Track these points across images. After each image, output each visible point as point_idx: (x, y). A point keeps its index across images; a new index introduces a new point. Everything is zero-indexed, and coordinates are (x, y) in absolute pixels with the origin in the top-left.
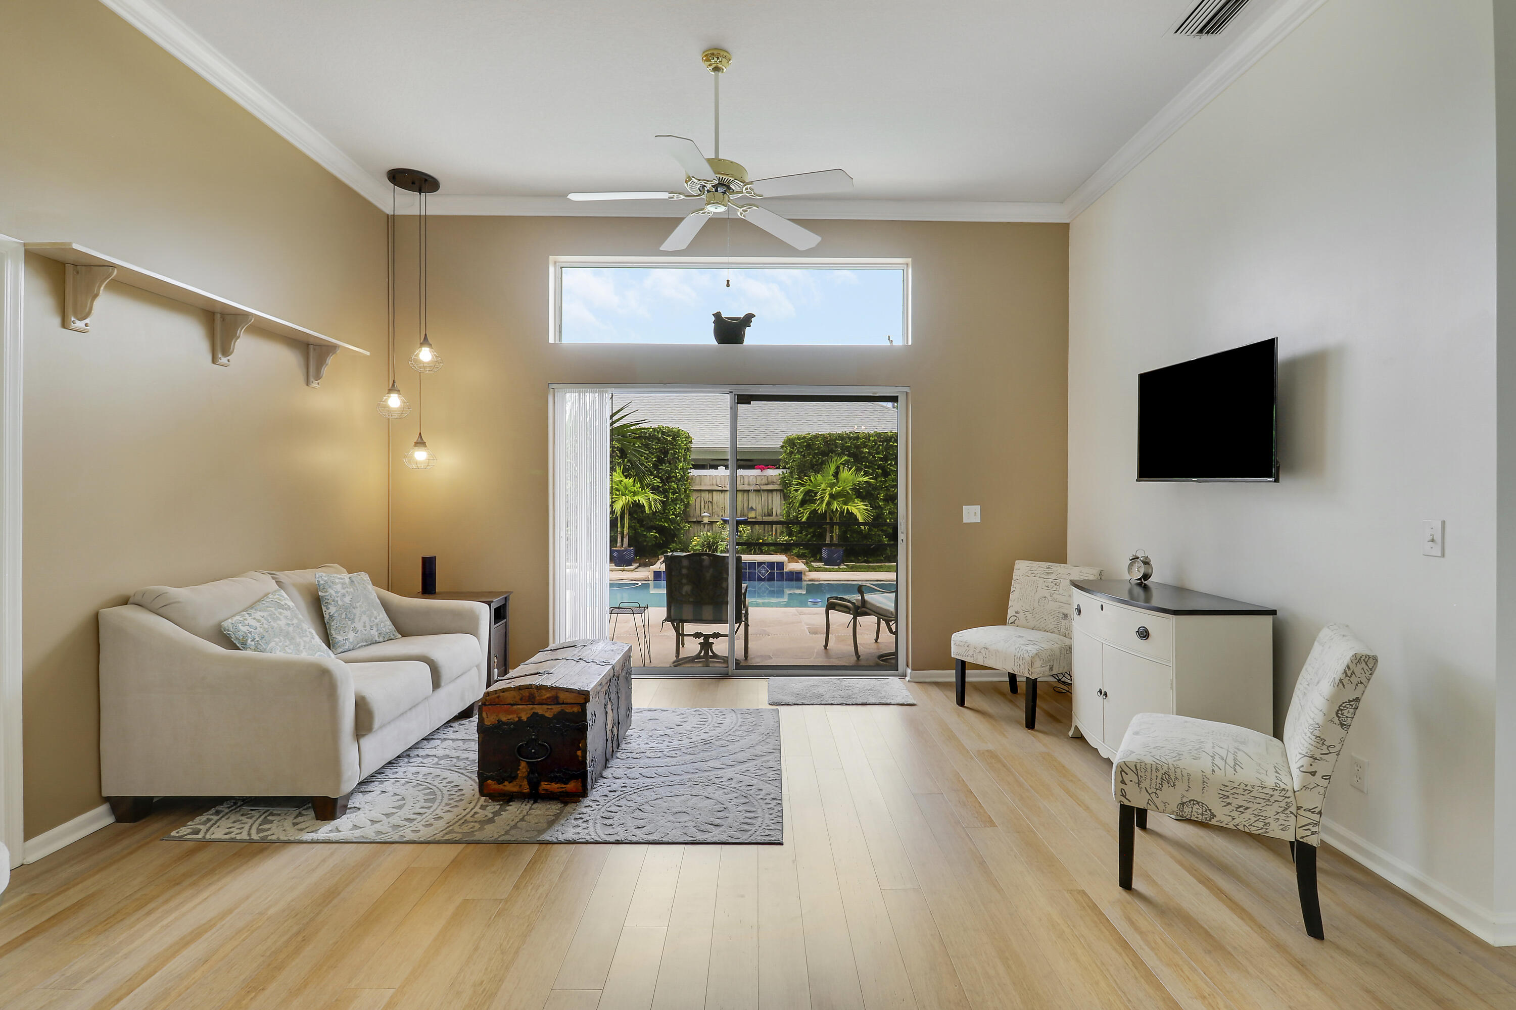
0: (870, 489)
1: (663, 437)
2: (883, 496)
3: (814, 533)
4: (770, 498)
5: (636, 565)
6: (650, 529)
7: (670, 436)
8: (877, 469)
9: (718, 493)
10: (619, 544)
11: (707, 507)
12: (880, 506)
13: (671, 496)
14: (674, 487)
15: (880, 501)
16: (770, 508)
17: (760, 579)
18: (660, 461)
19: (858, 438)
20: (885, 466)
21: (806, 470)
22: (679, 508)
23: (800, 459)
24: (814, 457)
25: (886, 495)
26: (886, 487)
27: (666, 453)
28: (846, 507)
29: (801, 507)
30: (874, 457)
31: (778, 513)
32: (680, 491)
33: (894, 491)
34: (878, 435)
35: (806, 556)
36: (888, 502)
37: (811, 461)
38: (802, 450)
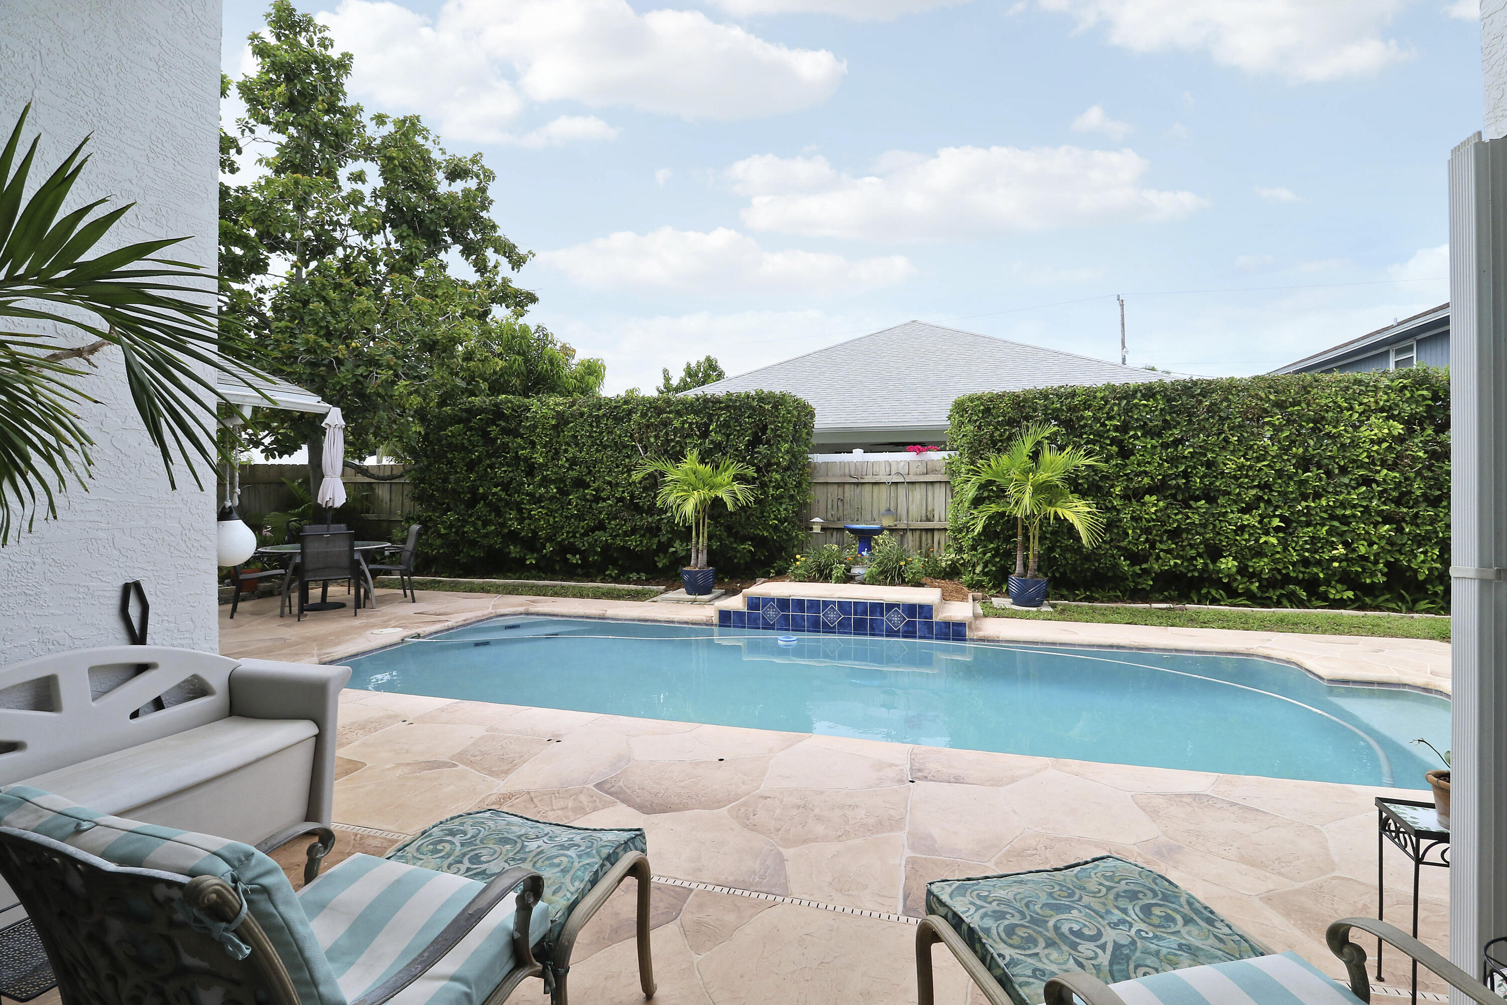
0: (1097, 478)
1: (761, 406)
2: (1121, 490)
3: (997, 549)
4: (930, 494)
5: (717, 592)
6: (743, 540)
7: (769, 403)
8: (1108, 445)
9: (852, 486)
10: (692, 562)
11: (835, 507)
12: (1114, 508)
13: (771, 491)
14: (776, 479)
15: (1114, 498)
16: (930, 509)
17: (891, 633)
18: (756, 441)
19: (1073, 394)
20: (1123, 441)
21: (983, 450)
22: (785, 509)
23: (973, 432)
24: (997, 429)
25: (1127, 488)
26: (1126, 475)
27: (764, 429)
28: (1052, 510)
29: (975, 508)
30: (1103, 425)
31: (943, 517)
32: (786, 485)
33: (1141, 482)
34: (1112, 389)
35: (983, 587)
36: (1130, 500)
37: (992, 436)
38: (976, 418)
